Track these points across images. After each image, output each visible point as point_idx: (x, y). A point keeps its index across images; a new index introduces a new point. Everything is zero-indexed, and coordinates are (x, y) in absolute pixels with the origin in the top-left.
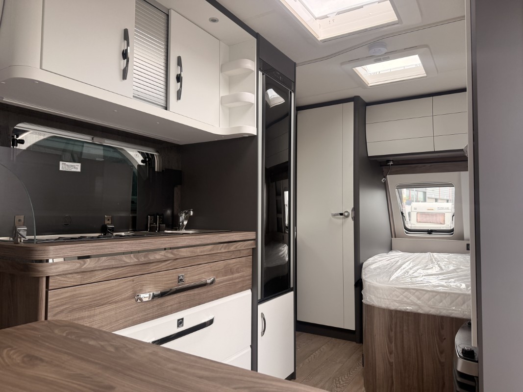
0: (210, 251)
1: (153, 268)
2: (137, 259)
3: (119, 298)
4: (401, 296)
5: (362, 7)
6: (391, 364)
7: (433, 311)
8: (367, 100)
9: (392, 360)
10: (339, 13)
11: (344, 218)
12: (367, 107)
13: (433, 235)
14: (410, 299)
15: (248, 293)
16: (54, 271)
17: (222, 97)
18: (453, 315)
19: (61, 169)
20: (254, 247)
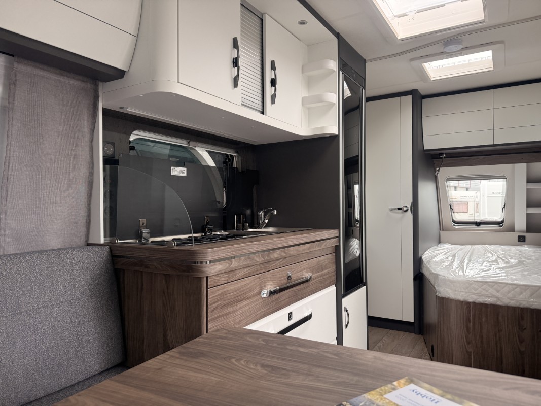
0: (309, 249)
1: (271, 266)
2: (264, 258)
3: (251, 294)
4: (480, 289)
5: (444, 5)
6: (469, 354)
7: (512, 303)
8: (423, 93)
9: (471, 350)
10: (419, 12)
11: (402, 213)
12: (423, 100)
13: (482, 227)
14: (490, 291)
15: (333, 289)
16: (213, 271)
17: (303, 98)
18: (534, 307)
19: (172, 174)
20: (337, 244)
